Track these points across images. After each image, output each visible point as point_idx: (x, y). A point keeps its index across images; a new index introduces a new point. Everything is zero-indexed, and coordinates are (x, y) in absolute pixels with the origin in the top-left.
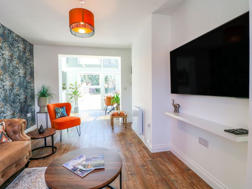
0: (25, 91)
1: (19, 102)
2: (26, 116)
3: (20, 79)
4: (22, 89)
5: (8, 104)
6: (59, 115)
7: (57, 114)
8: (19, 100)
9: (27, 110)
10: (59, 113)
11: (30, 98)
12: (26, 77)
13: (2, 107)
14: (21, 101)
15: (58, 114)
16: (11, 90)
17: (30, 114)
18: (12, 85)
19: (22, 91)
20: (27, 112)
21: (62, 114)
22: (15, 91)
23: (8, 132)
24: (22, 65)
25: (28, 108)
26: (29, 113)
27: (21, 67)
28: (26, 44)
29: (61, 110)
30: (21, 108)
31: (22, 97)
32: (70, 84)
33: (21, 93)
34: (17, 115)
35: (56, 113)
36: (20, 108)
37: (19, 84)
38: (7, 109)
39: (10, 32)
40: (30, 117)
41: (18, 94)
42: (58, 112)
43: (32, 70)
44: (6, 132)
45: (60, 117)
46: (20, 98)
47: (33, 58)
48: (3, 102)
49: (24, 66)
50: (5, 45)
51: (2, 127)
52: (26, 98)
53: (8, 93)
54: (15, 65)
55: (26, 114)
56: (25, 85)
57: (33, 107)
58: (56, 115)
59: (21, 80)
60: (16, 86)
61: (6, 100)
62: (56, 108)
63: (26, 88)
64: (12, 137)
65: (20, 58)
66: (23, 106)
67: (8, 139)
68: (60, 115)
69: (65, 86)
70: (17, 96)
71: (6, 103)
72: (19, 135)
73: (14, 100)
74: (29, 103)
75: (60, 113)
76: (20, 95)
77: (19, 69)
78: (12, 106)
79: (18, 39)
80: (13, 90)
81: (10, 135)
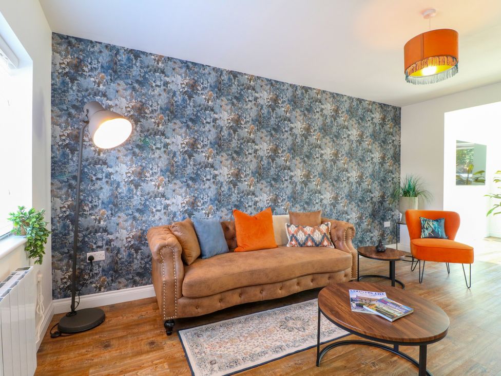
0: (381, 185)
1: (370, 201)
2: (381, 224)
3: (374, 168)
4: (376, 182)
5: (353, 203)
6: (427, 233)
7: (422, 230)
8: (371, 199)
9: (385, 216)
10: (427, 229)
11: (391, 197)
12: (385, 163)
13: (345, 205)
14: (374, 200)
15: (425, 230)
16: (359, 183)
17: (389, 222)
18: (361, 177)
19: (376, 185)
20: (384, 219)
21: (433, 231)
22: (364, 185)
23: (332, 236)
24: (378, 145)
25: (385, 212)
26: (387, 221)
27: (376, 148)
28: (385, 110)
29: (433, 224)
30: (373, 211)
31: (377, 194)
32: (498, 171)
33: (375, 188)
34: (366, 220)
35: (421, 228)
36: (371, 210)
37: (373, 176)
38: (352, 209)
39: (360, 101)
40: (389, 227)
41: (369, 189)
42: (425, 227)
43: (397, 150)
44: (330, 234)
45: (429, 238)
46: (372, 195)
47: (400, 130)
49: (381, 146)
50: (353, 122)
51: (326, 227)
52: (383, 197)
53: (354, 187)
54: (366, 147)
55: (382, 221)
56: (381, 175)
57: (395, 212)
58: (422, 232)
59: (376, 168)
60: (366, 178)
61: (351, 197)
62: (422, 219)
63: (384, 180)
64: (336, 244)
65: (374, 136)
66: (377, 208)
67: (331, 243)
68: (429, 234)
69: (482, 176)
70: (367, 192)
71: (351, 202)
72: (343, 243)
73: (363, 198)
74: (388, 206)
75: (430, 230)
76: (373, 192)
77: (373, 152)
78: (358, 206)
79: (372, 107)
81: (334, 241)
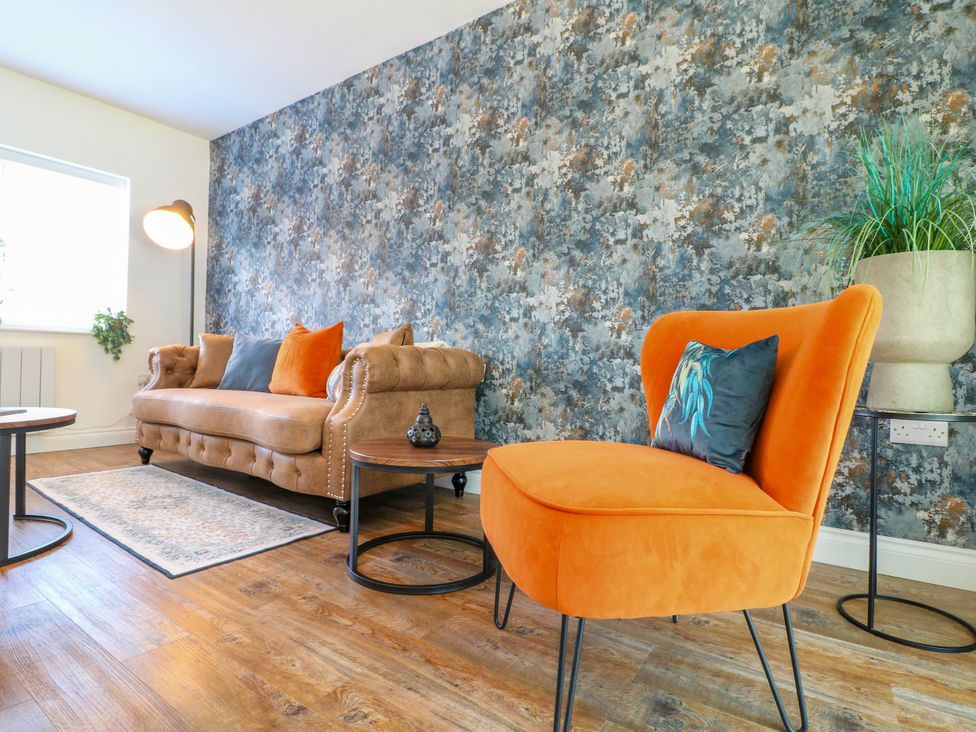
48: (373, 265)
80: (489, 268)
